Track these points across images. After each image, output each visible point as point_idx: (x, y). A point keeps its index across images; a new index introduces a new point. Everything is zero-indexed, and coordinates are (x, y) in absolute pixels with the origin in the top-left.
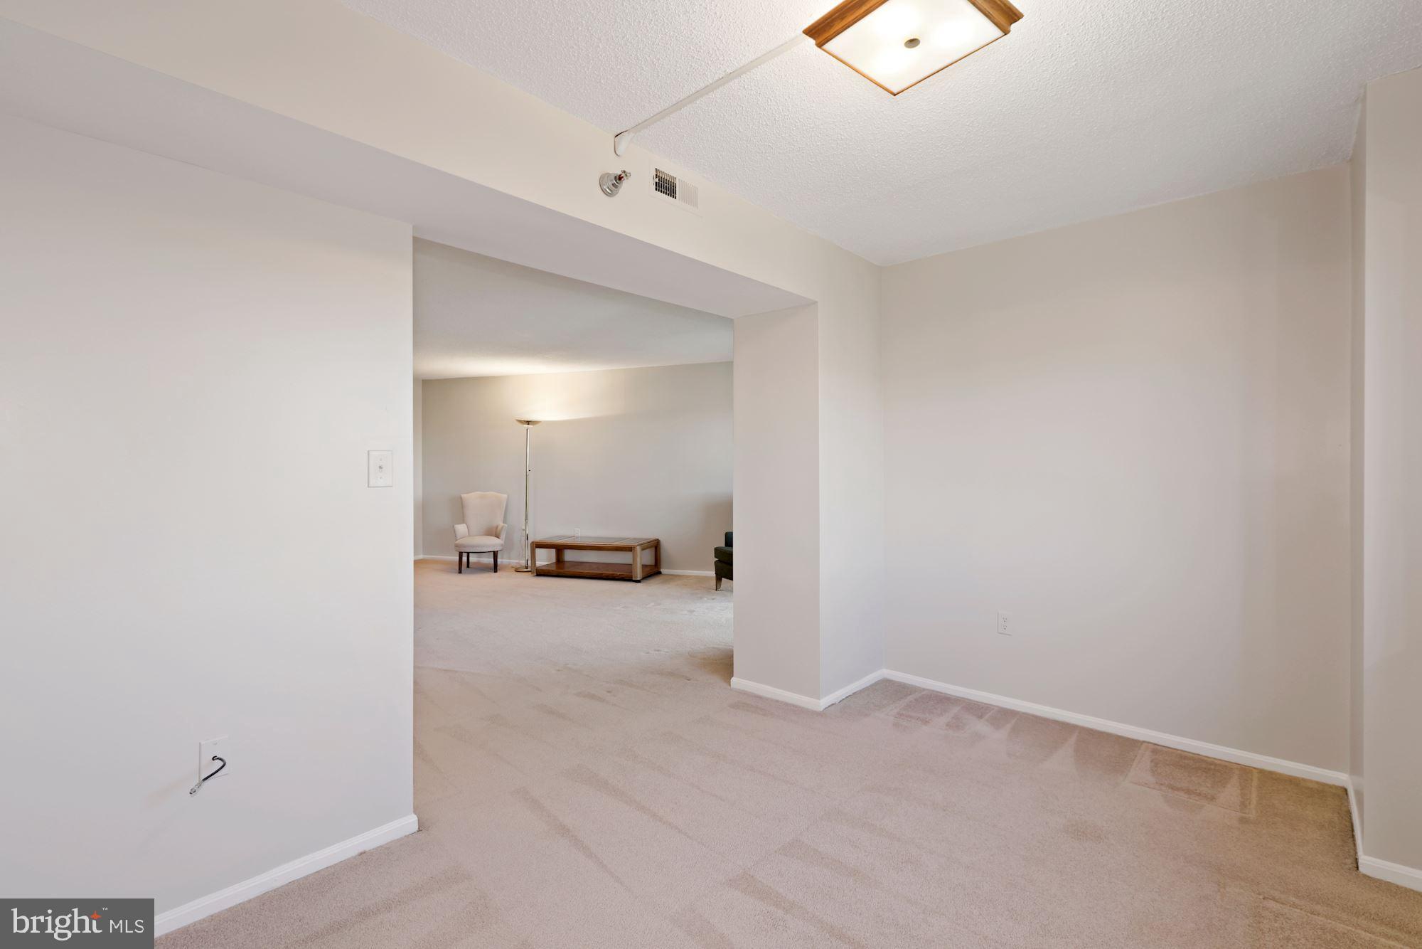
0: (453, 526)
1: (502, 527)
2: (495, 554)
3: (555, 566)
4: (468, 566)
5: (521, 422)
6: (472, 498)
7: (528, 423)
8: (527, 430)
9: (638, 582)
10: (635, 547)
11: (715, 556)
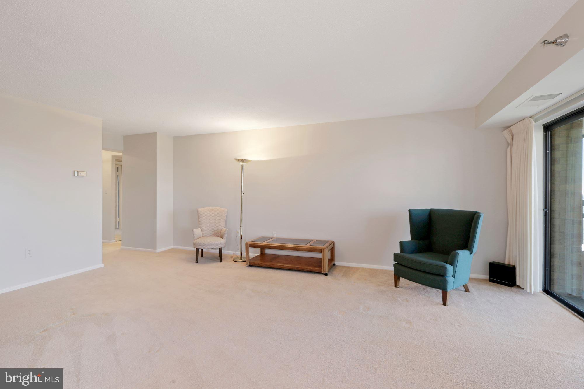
0: (192, 231)
1: (225, 231)
2: (220, 250)
3: (259, 258)
4: (202, 256)
5: (238, 160)
6: (204, 211)
7: (243, 161)
8: (242, 166)
9: (326, 275)
10: (323, 249)
11: (394, 260)
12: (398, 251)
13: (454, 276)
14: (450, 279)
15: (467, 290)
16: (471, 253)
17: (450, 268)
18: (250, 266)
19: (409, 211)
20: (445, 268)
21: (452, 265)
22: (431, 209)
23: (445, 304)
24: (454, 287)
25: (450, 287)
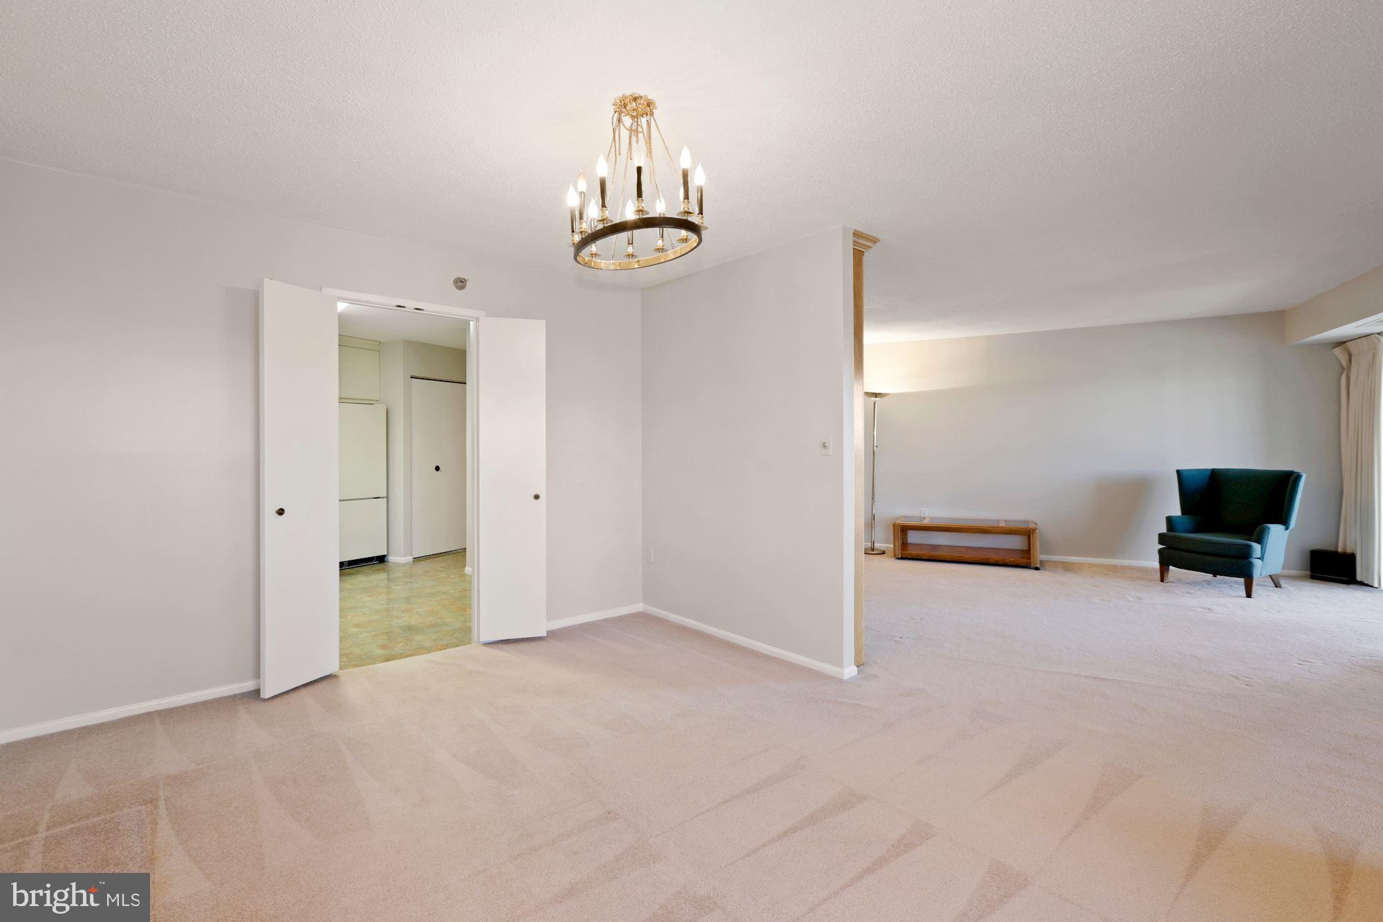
5: (867, 394)
7: (876, 395)
8: (875, 403)
9: (1037, 569)
10: (1033, 530)
11: (1160, 543)
12: (1164, 530)
13: (1261, 558)
14: (1257, 563)
15: (1277, 585)
16: (1287, 529)
17: (1256, 547)
18: (902, 558)
19: (1178, 471)
20: (1250, 546)
21: (1259, 544)
22: (1213, 470)
23: (1249, 595)
24: (1263, 574)
25: (1257, 574)
